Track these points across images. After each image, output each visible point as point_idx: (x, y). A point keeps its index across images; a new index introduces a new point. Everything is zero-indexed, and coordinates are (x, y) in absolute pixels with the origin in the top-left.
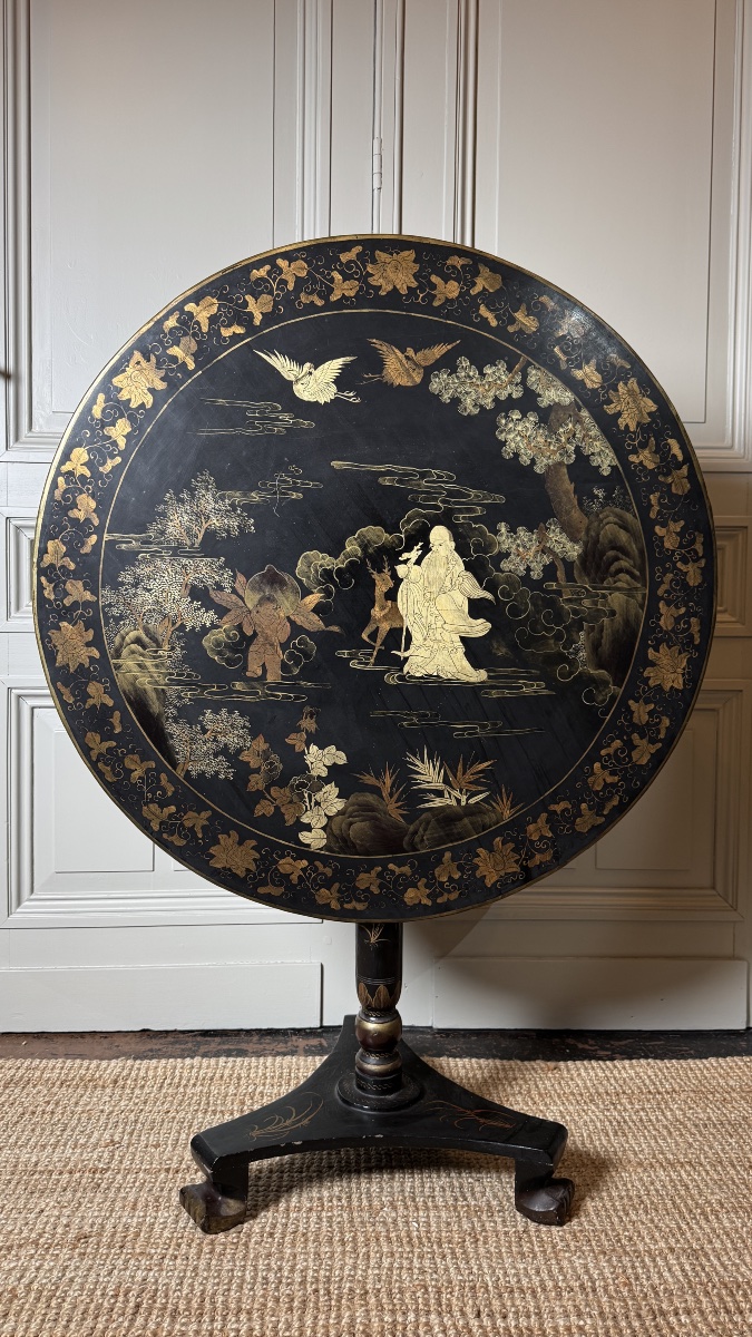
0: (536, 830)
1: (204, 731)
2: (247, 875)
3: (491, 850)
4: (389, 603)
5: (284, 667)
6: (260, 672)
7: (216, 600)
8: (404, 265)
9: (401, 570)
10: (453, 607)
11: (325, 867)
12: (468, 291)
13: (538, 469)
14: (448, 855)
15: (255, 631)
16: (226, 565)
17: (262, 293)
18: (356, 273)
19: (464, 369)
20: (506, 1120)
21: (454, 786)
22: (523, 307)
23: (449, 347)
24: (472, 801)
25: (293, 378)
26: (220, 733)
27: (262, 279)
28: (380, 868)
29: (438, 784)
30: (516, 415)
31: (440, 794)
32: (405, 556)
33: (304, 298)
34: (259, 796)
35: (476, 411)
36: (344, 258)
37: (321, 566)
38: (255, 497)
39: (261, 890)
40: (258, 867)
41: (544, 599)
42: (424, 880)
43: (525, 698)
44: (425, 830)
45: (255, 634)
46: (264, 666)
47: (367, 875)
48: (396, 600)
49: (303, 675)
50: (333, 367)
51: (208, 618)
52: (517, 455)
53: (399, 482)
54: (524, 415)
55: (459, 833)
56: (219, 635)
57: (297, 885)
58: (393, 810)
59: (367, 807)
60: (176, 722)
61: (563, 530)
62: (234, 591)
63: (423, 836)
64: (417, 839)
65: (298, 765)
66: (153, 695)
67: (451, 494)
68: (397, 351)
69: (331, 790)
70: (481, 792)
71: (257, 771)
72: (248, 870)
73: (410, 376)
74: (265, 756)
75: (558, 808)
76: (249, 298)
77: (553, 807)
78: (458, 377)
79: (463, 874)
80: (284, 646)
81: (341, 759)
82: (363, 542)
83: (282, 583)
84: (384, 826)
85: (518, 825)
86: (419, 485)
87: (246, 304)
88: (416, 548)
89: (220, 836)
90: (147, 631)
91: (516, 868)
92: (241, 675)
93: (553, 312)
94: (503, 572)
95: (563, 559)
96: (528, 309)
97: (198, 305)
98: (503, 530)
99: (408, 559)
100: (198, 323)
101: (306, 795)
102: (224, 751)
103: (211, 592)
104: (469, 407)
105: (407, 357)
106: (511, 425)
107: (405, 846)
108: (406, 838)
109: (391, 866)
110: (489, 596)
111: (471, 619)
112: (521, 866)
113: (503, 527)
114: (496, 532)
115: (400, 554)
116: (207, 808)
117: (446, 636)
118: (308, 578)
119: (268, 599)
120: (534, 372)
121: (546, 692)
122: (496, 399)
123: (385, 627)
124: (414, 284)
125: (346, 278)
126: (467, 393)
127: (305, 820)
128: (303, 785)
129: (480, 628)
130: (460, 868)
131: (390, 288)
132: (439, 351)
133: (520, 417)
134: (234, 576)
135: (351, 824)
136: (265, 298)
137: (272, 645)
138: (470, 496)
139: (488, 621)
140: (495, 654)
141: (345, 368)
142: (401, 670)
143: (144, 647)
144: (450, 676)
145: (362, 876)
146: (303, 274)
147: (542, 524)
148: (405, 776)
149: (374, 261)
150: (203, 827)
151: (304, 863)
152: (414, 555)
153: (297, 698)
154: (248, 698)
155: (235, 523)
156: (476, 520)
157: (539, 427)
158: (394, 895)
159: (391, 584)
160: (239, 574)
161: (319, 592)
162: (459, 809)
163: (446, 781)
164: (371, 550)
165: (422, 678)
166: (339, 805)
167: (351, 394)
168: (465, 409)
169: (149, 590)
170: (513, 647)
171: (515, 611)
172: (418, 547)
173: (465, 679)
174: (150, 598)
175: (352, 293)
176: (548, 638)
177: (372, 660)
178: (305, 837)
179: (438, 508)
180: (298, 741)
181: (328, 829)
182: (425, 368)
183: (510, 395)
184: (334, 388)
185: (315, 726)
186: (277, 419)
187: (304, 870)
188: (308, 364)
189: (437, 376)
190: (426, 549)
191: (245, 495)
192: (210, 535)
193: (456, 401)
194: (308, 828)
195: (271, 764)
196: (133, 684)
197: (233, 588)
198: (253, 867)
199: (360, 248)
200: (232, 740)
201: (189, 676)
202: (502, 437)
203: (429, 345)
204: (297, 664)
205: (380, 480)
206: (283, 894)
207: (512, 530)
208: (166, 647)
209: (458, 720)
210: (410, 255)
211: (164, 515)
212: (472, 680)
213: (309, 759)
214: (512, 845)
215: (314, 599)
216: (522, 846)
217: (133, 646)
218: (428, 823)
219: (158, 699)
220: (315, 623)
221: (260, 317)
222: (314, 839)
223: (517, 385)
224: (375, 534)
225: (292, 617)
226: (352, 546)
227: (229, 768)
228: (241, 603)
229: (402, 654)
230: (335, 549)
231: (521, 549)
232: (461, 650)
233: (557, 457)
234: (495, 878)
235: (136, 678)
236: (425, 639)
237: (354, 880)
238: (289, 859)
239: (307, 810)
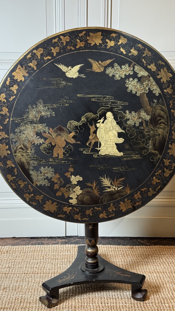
0: (137, 196)
1: (41, 173)
2: (54, 212)
3: (124, 202)
4: (94, 134)
5: (64, 154)
6: (57, 156)
7: (44, 136)
8: (98, 36)
9: (98, 125)
10: (113, 135)
11: (76, 209)
12: (117, 44)
13: (137, 95)
14: (112, 204)
15: (55, 144)
16: (47, 125)
17: (56, 46)
18: (84, 39)
19: (116, 66)
20: (128, 274)
21: (114, 185)
22: (133, 48)
23: (112, 60)
24: (119, 189)
25: (66, 71)
26: (46, 173)
27: (56, 42)
28: (92, 209)
29: (109, 185)
30: (131, 79)
31: (109, 187)
32: (99, 121)
33: (68, 48)
34: (57, 190)
35: (120, 79)
36: (80, 35)
37: (74, 125)
38: (55, 106)
39: (58, 216)
40: (57, 210)
41: (139, 132)
42: (105, 211)
43: (134, 160)
44: (105, 198)
45: (55, 145)
46: (58, 154)
47: (89, 211)
48: (96, 134)
49: (69, 156)
50: (77, 67)
51: (42, 141)
52: (131, 91)
53: (97, 100)
54: (134, 79)
55: (115, 198)
56: (45, 145)
57: (69, 214)
58: (96, 192)
59: (88, 192)
60: (33, 171)
61: (145, 112)
62: (49, 133)
63: (105, 199)
64: (103, 200)
65: (68, 181)
66: (26, 163)
67: (112, 103)
68: (96, 62)
69: (78, 188)
70: (121, 186)
71: (57, 183)
72: (54, 211)
73: (100, 69)
74: (59, 179)
75: (143, 190)
76: (52, 48)
77: (142, 190)
78: (114, 69)
79: (116, 209)
80: (64, 148)
81: (81, 179)
82: (87, 117)
83: (63, 130)
84: (93, 197)
85: (132, 195)
86: (103, 101)
87: (51, 50)
88: (102, 118)
89: (46, 202)
90: (24, 145)
91: (131, 207)
92: (51, 156)
93: (142, 49)
94: (127, 124)
95: (145, 120)
96: (135, 48)
97: (37, 51)
98: (128, 112)
99: (100, 122)
100: (37, 56)
101: (71, 189)
102: (47, 178)
103: (42, 134)
104: (117, 77)
105: (99, 64)
106: (130, 82)
107: (99, 202)
108: (100, 200)
109: (96, 208)
110: (123, 131)
111: (118, 138)
112: (133, 206)
113: (127, 112)
114: (125, 113)
115: (97, 120)
116: (42, 194)
117: (111, 143)
118: (71, 128)
119: (59, 135)
120: (136, 67)
121: (140, 158)
122: (125, 75)
123: (93, 142)
124: (101, 42)
125: (81, 41)
126: (117, 73)
127: (71, 196)
128: (70, 187)
129: (121, 140)
130: (115, 207)
131: (94, 44)
132: (108, 62)
133: (132, 80)
134: (49, 129)
135: (84, 197)
136: (57, 48)
137: (60, 148)
138: (118, 103)
139: (123, 138)
140: (125, 148)
141: (81, 68)
142: (98, 153)
143: (23, 150)
144: (112, 155)
145: (87, 211)
146: (68, 40)
147: (139, 110)
148: (99, 183)
149: (89, 36)
150: (41, 200)
151: (71, 208)
152: (102, 120)
153: (68, 163)
154: (54, 163)
155: (49, 113)
156: (120, 110)
157: (138, 83)
158: (96, 216)
159: (95, 129)
160: (50, 128)
161: (74, 132)
162: (115, 191)
163: (111, 184)
164: (89, 120)
165: (104, 155)
166: (81, 192)
167: (83, 75)
168: (116, 78)
169: (24, 134)
170: (130, 145)
171: (131, 135)
172: (103, 118)
173: (117, 155)
174: (24, 136)
175: (83, 46)
176: (140, 143)
177: (90, 151)
178: (71, 201)
179: (108, 107)
180: (68, 174)
181: (77, 199)
182: (105, 67)
183: (129, 74)
184: (78, 73)
185: (73, 170)
186: (61, 83)
187: (71, 210)
188: (70, 67)
189: (108, 69)
190: (105, 119)
191: (52, 105)
192: (42, 117)
193: (114, 76)
194: (72, 198)
195: (61, 181)
196: (20, 161)
197: (49, 132)
198: (56, 210)
199: (85, 32)
200: (49, 175)
201: (36, 157)
202: (127, 86)
203: (106, 60)
204: (67, 153)
205: (92, 99)
206: (65, 217)
207: (130, 112)
208: (29, 150)
209: (115, 166)
210: (100, 33)
211: (28, 112)
212: (119, 155)
213: (71, 180)
214: (130, 201)
215: (73, 134)
216: (133, 201)
217: (20, 150)
218: (106, 196)
219: (27, 164)
220: (73, 141)
221: (56, 53)
222: (74, 201)
223: (131, 71)
224: (91, 115)
225: (66, 140)
226: (83, 119)
227: (49, 183)
228: (51, 136)
229: (98, 149)
230: (78, 120)
231: (133, 118)
232: (115, 147)
233: (143, 91)
234: (125, 210)
235: (21, 159)
236: (105, 145)
237: (85, 212)
238: (66, 207)
239: (71, 194)
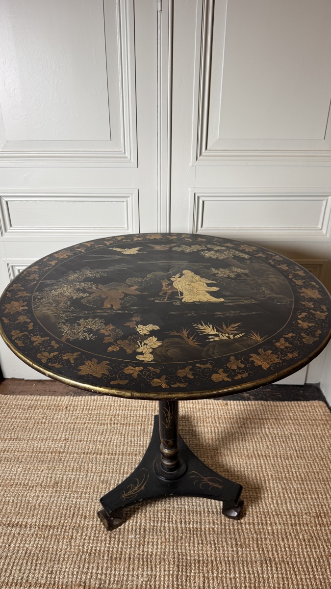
0: (281, 345)
1: (79, 325)
3: (258, 354)
4: (169, 286)
5: (122, 304)
6: (110, 307)
7: (89, 291)
10: (200, 285)
11: (154, 369)
14: (232, 357)
15: (107, 297)
16: (94, 283)
21: (224, 332)
24: (237, 337)
25: (121, 251)
26: (88, 326)
28: (191, 367)
29: (214, 332)
34: (110, 344)
39: (112, 383)
40: (110, 372)
42: (222, 370)
46: (112, 305)
47: (183, 370)
48: (173, 285)
51: (84, 295)
56: (89, 298)
57: (137, 379)
58: (192, 343)
59: (176, 344)
62: (97, 288)
64: (210, 353)
65: (132, 331)
66: (53, 317)
69: (153, 339)
70: (240, 333)
71: (109, 336)
72: (103, 374)
73: (164, 249)
74: (113, 331)
79: (246, 365)
80: (121, 299)
81: (156, 328)
82: (154, 275)
84: (188, 349)
88: (177, 275)
89: (85, 361)
91: (279, 361)
92: (100, 308)
98: (213, 269)
99: (175, 277)
101: (139, 342)
102: (90, 331)
103: (87, 289)
105: (163, 246)
107: (204, 357)
108: (203, 353)
109: (198, 365)
111: (209, 287)
112: (282, 359)
116: (78, 351)
117: (199, 292)
119: (113, 289)
123: (170, 291)
127: (139, 350)
128: (136, 339)
129: (214, 289)
130: (243, 363)
135: (167, 350)
137: (116, 299)
139: (217, 287)
140: (225, 294)
143: (51, 304)
144: (206, 301)
145: (180, 371)
148: (194, 331)
151: (141, 368)
154: (104, 314)
159: (169, 282)
162: (230, 340)
163: (218, 331)
165: (192, 302)
166: (159, 343)
167: (144, 252)
172: (179, 274)
177: (166, 300)
178: (140, 357)
180: (131, 324)
181: (153, 353)
184: (137, 252)
185: (140, 319)
187: (141, 371)
191: (103, 270)
192: (87, 278)
194: (141, 353)
195: (117, 333)
196: (43, 314)
200: (95, 327)
204: (128, 303)
206: (128, 383)
207: (217, 269)
211: (67, 276)
213: (138, 330)
214: (270, 352)
217: (46, 305)
218: (214, 347)
219: (55, 318)
220: (136, 293)
222: (148, 358)
225: (125, 292)
226: (149, 276)
227: (92, 336)
228: (100, 291)
229: (180, 297)
231: (223, 272)
232: (208, 294)
234: (268, 365)
236: (190, 293)
238: (131, 367)
239: (139, 347)
